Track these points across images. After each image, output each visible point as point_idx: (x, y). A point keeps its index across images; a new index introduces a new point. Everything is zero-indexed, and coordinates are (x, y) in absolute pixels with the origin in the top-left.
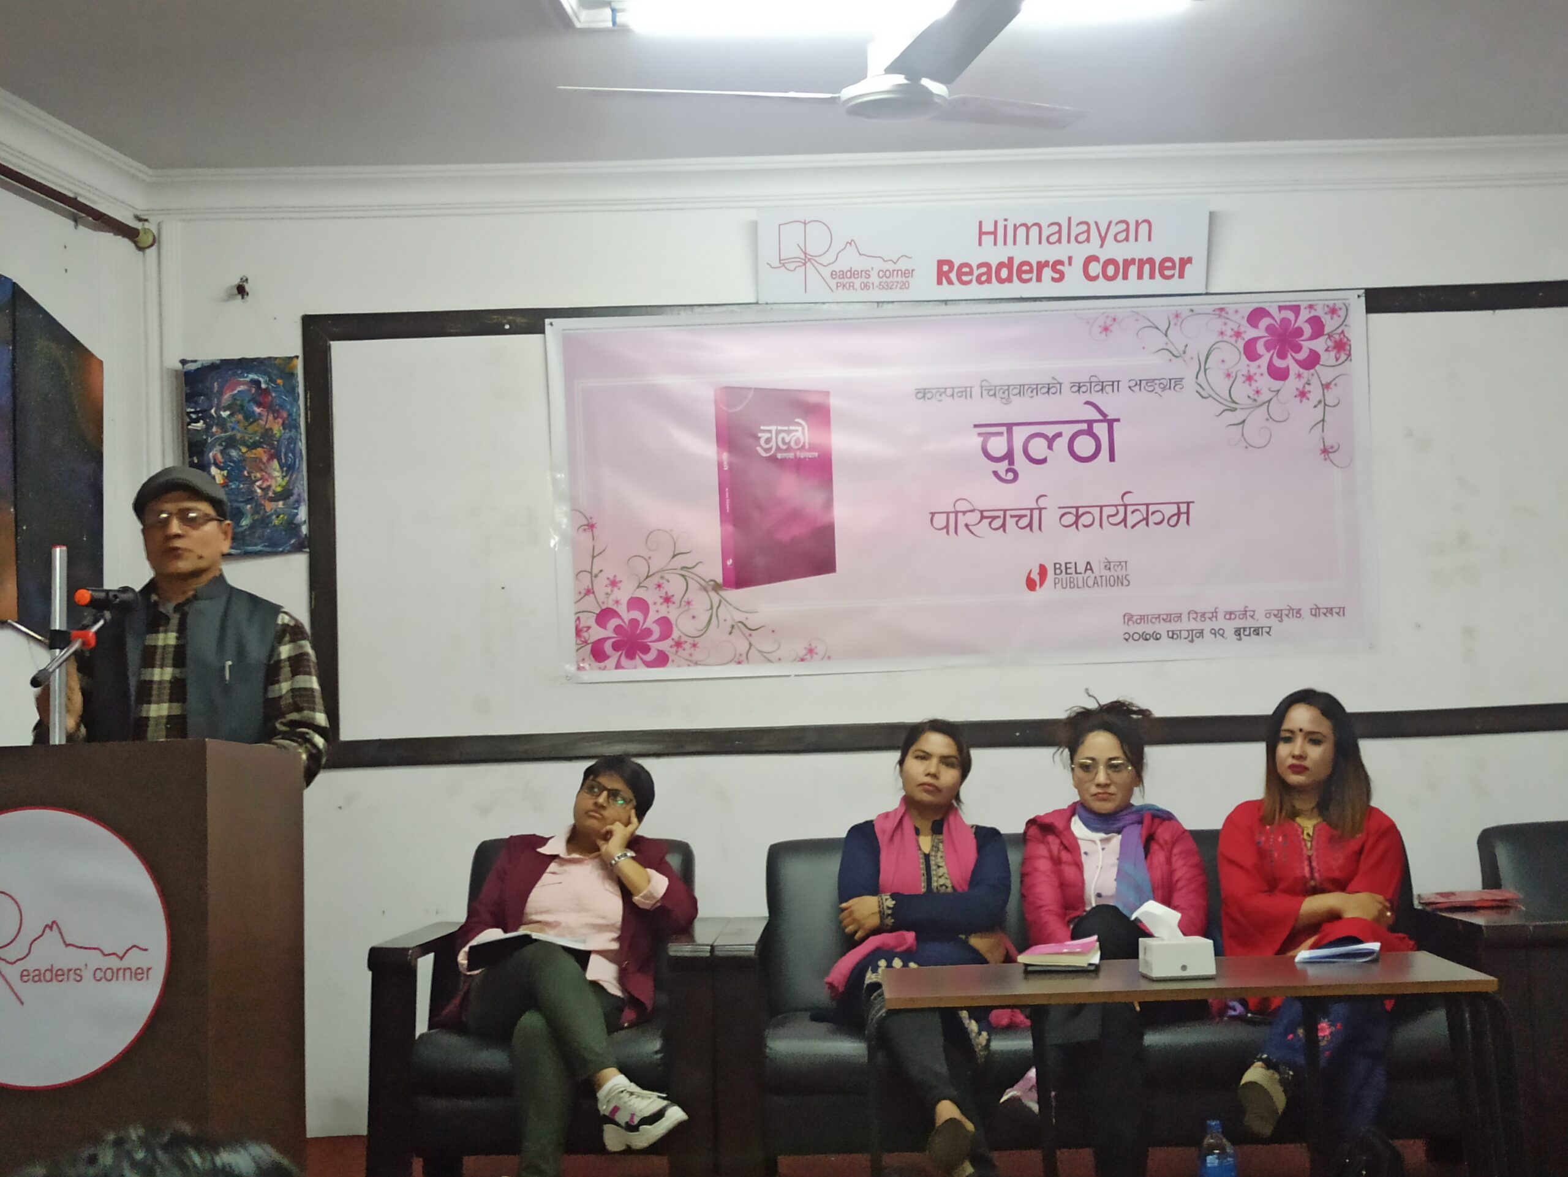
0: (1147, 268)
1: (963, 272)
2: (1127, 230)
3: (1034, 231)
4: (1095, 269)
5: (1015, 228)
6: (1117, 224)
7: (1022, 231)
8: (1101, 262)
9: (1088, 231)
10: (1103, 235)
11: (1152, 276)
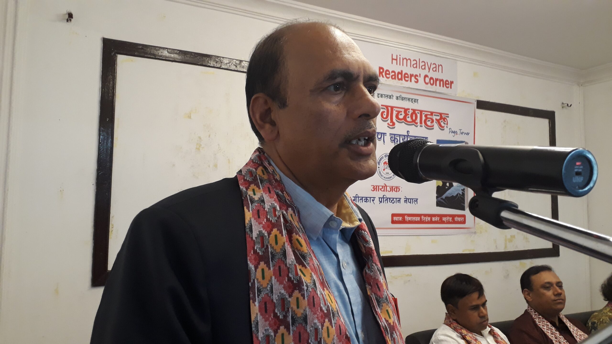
1: (387, 73)
2: (436, 67)
4: (427, 80)
5: (403, 59)
6: (433, 64)
7: (405, 60)
8: (429, 78)
9: (425, 65)
10: (429, 67)
11: (443, 86)
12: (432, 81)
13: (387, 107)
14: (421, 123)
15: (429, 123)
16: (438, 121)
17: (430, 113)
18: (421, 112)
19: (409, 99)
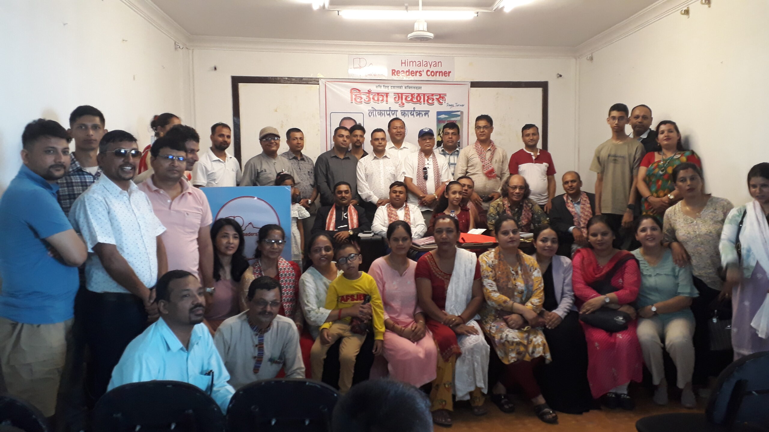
0: (441, 73)
1: (398, 72)
2: (436, 64)
3: (414, 63)
4: (429, 73)
5: (410, 62)
6: (434, 62)
7: (411, 63)
8: (431, 71)
9: (427, 63)
10: (431, 64)
11: (442, 76)
12: (433, 74)
13: (398, 94)
14: (424, 101)
15: (430, 101)
16: (437, 99)
17: (431, 95)
18: (424, 95)
19: (414, 88)
